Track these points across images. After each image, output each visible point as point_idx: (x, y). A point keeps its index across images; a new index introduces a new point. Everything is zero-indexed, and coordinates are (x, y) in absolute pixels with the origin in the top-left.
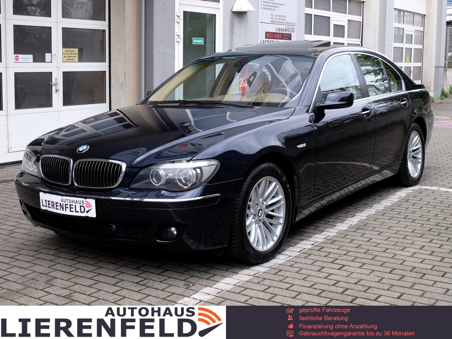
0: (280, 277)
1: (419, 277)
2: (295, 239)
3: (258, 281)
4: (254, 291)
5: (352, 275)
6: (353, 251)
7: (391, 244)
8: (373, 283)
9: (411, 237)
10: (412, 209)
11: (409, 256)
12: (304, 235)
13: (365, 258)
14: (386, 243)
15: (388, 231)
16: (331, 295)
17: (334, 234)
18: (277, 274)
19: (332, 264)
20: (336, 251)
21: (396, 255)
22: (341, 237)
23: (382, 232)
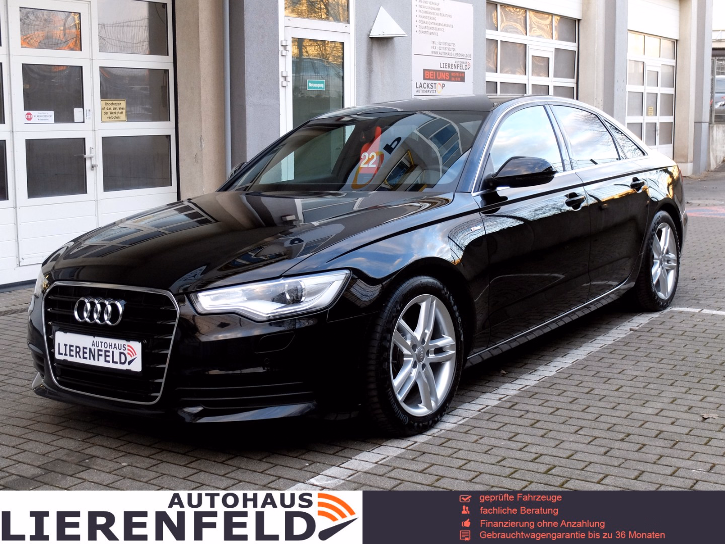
0: (449, 449)
1: (668, 446)
2: (473, 391)
3: (414, 457)
4: (406, 471)
5: (562, 444)
6: (564, 408)
7: (625, 397)
8: (596, 457)
9: (656, 385)
10: (657, 342)
11: (653, 414)
12: (487, 384)
13: (583, 418)
14: (617, 396)
15: (620, 376)
16: (528, 476)
17: (533, 383)
18: (444, 445)
19: (531, 428)
20: (537, 409)
21: (632, 412)
22: (546, 387)
23: (610, 379)
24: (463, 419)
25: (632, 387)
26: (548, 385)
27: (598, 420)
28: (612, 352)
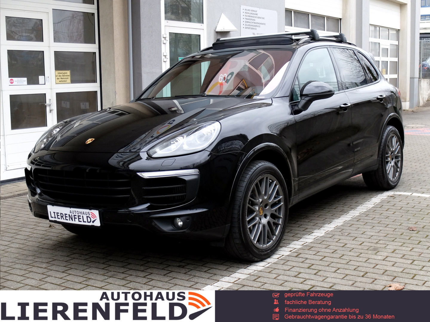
3: (238, 288)
6: (329, 256)
7: (365, 249)
9: (383, 241)
10: (385, 214)
11: (382, 259)
13: (339, 262)
14: (360, 248)
15: (363, 236)
18: (256, 280)
19: (309, 269)
20: (312, 257)
21: (369, 259)
22: (318, 243)
23: (356, 237)
24: (268, 264)
25: (369, 242)
26: (320, 242)
27: (348, 263)
28: (358, 220)
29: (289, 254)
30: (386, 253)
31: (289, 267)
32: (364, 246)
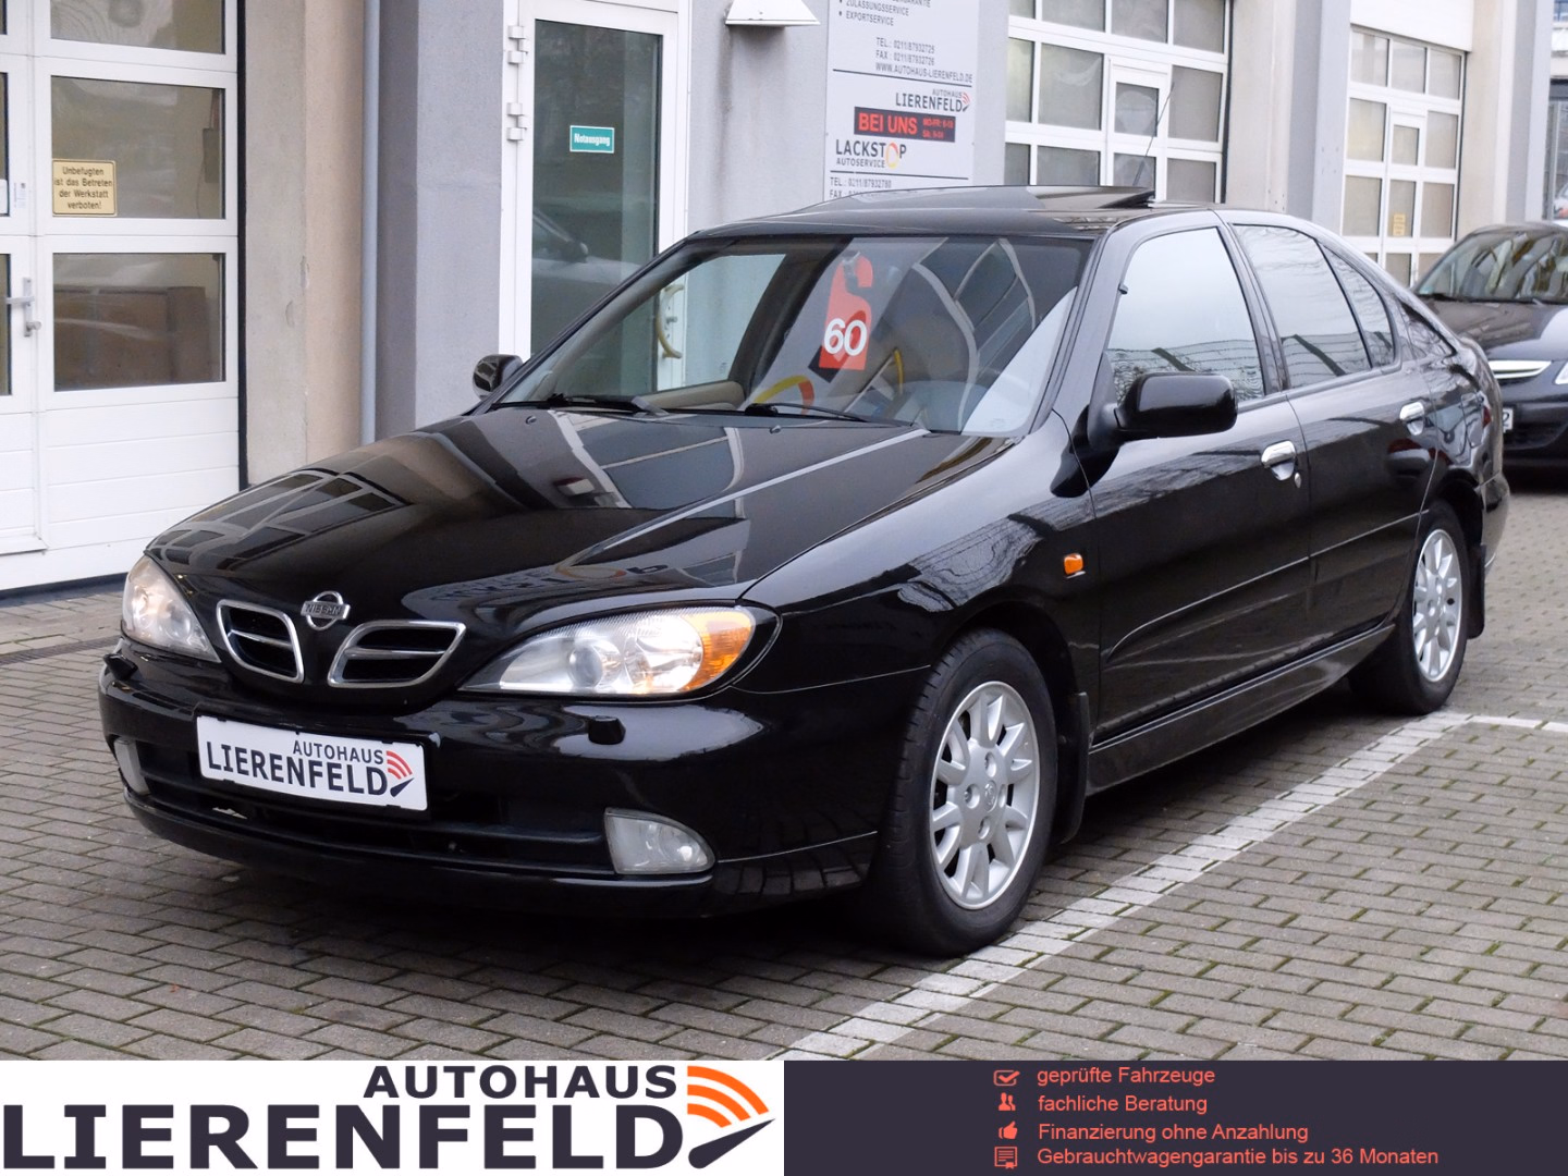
26: (1186, 904)
27: (1313, 992)
28: (1334, 823)
29: (1065, 947)
30: (1460, 956)
31: (1069, 998)
32: (1372, 924)
